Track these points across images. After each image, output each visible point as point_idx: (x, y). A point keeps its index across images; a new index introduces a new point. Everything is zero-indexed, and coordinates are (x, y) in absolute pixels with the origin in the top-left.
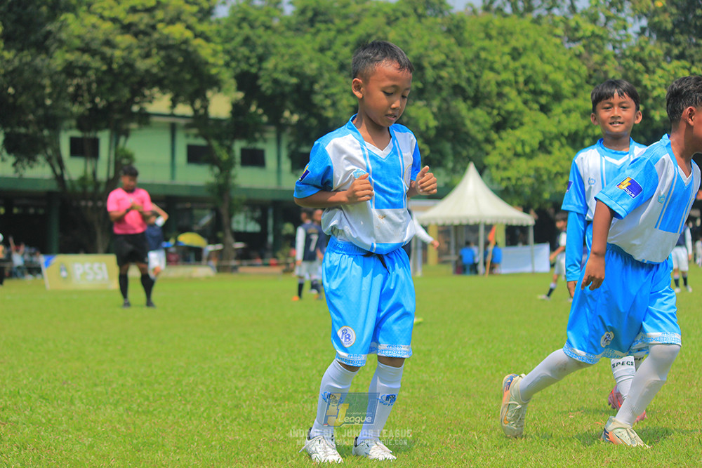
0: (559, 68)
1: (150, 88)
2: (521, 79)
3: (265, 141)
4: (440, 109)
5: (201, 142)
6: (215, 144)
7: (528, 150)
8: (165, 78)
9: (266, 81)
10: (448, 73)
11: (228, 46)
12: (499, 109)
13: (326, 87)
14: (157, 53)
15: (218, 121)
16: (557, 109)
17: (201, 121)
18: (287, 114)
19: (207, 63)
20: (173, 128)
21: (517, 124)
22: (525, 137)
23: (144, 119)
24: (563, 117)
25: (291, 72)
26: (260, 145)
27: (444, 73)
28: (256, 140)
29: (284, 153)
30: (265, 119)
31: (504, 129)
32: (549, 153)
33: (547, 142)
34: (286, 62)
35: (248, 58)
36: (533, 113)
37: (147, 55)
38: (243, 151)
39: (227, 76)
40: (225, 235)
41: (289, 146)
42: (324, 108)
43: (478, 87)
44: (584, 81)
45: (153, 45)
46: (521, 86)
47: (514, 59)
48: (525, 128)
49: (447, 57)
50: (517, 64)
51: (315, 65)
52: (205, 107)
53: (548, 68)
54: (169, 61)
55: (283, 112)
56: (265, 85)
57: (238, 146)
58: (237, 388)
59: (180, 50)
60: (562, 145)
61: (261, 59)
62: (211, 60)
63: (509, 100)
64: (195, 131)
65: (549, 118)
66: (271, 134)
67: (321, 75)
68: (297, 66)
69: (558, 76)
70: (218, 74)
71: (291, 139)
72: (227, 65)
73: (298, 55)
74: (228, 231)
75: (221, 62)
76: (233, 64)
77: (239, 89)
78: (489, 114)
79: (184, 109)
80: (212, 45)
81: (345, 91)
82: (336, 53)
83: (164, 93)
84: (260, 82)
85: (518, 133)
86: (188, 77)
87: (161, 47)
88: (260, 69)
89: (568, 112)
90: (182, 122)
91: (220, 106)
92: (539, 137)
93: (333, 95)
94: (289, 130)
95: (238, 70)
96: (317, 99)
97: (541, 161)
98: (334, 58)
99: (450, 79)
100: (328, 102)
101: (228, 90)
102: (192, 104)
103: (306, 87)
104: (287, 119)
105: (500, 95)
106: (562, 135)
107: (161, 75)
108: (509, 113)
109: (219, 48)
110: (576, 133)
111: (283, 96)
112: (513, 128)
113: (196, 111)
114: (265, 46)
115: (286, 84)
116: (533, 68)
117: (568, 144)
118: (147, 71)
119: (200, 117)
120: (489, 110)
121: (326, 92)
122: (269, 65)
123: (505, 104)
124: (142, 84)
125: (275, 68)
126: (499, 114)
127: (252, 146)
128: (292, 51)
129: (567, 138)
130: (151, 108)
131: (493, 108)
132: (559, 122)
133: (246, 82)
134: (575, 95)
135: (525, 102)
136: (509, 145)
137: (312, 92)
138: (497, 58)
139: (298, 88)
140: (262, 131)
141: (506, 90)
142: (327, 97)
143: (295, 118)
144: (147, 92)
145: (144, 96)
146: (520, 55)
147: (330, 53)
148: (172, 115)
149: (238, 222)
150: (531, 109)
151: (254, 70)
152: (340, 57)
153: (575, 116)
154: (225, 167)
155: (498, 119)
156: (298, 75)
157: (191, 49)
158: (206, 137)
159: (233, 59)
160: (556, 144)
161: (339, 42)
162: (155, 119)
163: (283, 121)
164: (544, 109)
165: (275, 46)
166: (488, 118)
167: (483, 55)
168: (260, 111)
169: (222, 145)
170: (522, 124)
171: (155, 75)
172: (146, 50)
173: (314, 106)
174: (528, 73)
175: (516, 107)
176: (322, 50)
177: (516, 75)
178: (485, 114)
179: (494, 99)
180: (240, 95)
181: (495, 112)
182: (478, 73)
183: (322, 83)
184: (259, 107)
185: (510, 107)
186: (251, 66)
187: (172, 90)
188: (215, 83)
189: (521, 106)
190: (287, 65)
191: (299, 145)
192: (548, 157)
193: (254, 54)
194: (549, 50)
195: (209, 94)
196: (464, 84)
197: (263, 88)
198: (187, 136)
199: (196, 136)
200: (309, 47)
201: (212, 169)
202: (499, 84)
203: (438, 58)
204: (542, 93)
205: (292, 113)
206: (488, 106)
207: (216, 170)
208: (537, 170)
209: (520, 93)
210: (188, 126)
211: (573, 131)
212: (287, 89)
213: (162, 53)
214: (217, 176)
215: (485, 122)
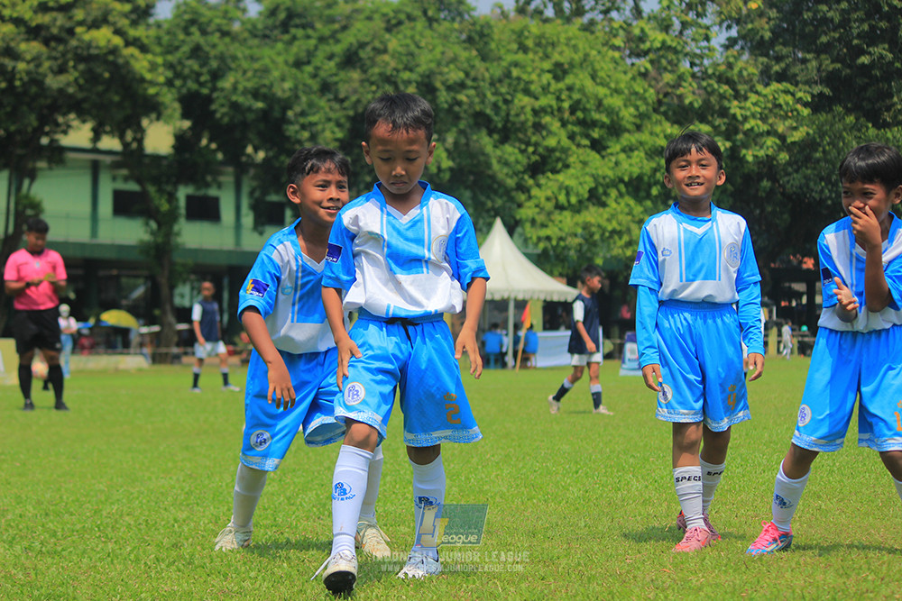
0: (617, 91)
1: (65, 114)
2: (566, 105)
3: (220, 186)
4: (456, 144)
5: (133, 186)
6: (152, 189)
7: (573, 200)
8: (85, 100)
9: (223, 106)
10: (468, 96)
11: (170, 58)
12: (536, 145)
13: (303, 114)
14: (75, 67)
15: (157, 159)
16: (615, 147)
17: (133, 158)
18: (250, 150)
19: (143, 80)
20: (95, 168)
21: (560, 165)
22: (571, 183)
23: (57, 155)
24: (622, 156)
25: (256, 94)
26: (213, 192)
27: (462, 97)
28: (208, 185)
29: (245, 203)
30: (220, 156)
31: (543, 173)
32: (604, 205)
33: (601, 190)
34: (248, 80)
35: (198, 75)
36: (581, 151)
37: (62, 70)
38: (189, 198)
39: (169, 98)
40: (164, 313)
41: (251, 193)
42: (299, 142)
43: (508, 115)
44: (650, 109)
45: (70, 56)
46: (566, 115)
47: (557, 78)
48: (571, 171)
49: (467, 74)
50: (561, 85)
51: (288, 85)
52: (140, 141)
53: (602, 91)
54: (91, 78)
55: (245, 147)
56: (220, 110)
57: (183, 193)
58: (176, 521)
59: (106, 62)
60: (621, 195)
61: (216, 75)
62: (148, 76)
63: (550, 133)
64: (125, 172)
65: (603, 157)
66: (228, 178)
67: (297, 97)
68: (264, 86)
69: (616, 102)
70: (157, 94)
71: (254, 184)
72: (169, 83)
73: (266, 71)
74: (168, 307)
75: (161, 79)
76: (178, 83)
77: (185, 116)
78: (523, 152)
79: (110, 143)
80: (150, 57)
81: (329, 120)
82: (317, 68)
83: (84, 121)
84: (213, 107)
85: (561, 177)
86: (116, 98)
87: (79, 58)
88: (214, 89)
89: (628, 150)
90: (108, 159)
91: (159, 138)
92: (590, 183)
93: (312, 124)
94: (252, 172)
95: (184, 91)
96: (291, 130)
97: (592, 215)
98: (314, 76)
99: (471, 104)
100: (306, 135)
101: (171, 117)
102: (122, 137)
103: (277, 114)
104: (249, 156)
105: (538, 127)
106: (621, 180)
107: (80, 96)
108: (551, 150)
109: (160, 60)
110: (640, 178)
111: (245, 125)
112: (555, 171)
113: (126, 145)
114: (222, 58)
115: (250, 109)
116: (582, 90)
117: (628, 193)
118: (61, 91)
119: (132, 152)
120: (523, 147)
121: (302, 120)
122: (227, 83)
123: (544, 138)
124: (54, 108)
125: (235, 88)
126: (534, 153)
127: (201, 192)
128: (257, 66)
129: (627, 185)
130: (66, 141)
131: (528, 144)
132: (617, 163)
133: (195, 106)
134: (639, 128)
135: (572, 137)
136: (549, 193)
137: (284, 120)
138: (534, 77)
139: (265, 114)
140: (216, 173)
141: (547, 119)
142: (303, 127)
143: (261, 155)
144: (61, 120)
145: (57, 125)
146: (565, 72)
147: (309, 69)
148: (95, 150)
149: (182, 296)
150: (579, 146)
151: (205, 91)
152: (322, 74)
153: (638, 155)
154: (165, 222)
155: (535, 158)
156: (265, 98)
157: (121, 61)
158: (139, 181)
159: (178, 75)
160: (613, 193)
161: (320, 55)
162: (71, 155)
163: (244, 159)
164: (597, 146)
165: (234, 58)
166: (520, 157)
167: (515, 72)
168: (213, 146)
169: (160, 191)
170: (567, 166)
171: (71, 96)
172: (60, 62)
173: (288, 138)
174: (576, 96)
175: (559, 142)
176: (298, 64)
177: (559, 99)
178: (516, 151)
179: (530, 132)
180: (187, 124)
181: (531, 149)
182: (509, 97)
183: (298, 109)
184: (211, 140)
185: (552, 142)
186: (202, 85)
187: (94, 117)
188: (154, 108)
189: (566, 142)
190: (249, 85)
191: (265, 193)
192: (601, 210)
193: (205, 70)
194: (604, 67)
195: (145, 122)
196: (488, 111)
197: (218, 115)
198: (114, 179)
199: (126, 179)
200: (280, 60)
201: (147, 224)
202: (535, 112)
203: (455, 76)
204: (594, 124)
205: (256, 149)
206: (521, 141)
207: (153, 225)
208: (586, 226)
209: (564, 124)
210: (116, 166)
211: (635, 175)
212: (250, 117)
213: (81, 67)
214: (152, 233)
215: (517, 162)
